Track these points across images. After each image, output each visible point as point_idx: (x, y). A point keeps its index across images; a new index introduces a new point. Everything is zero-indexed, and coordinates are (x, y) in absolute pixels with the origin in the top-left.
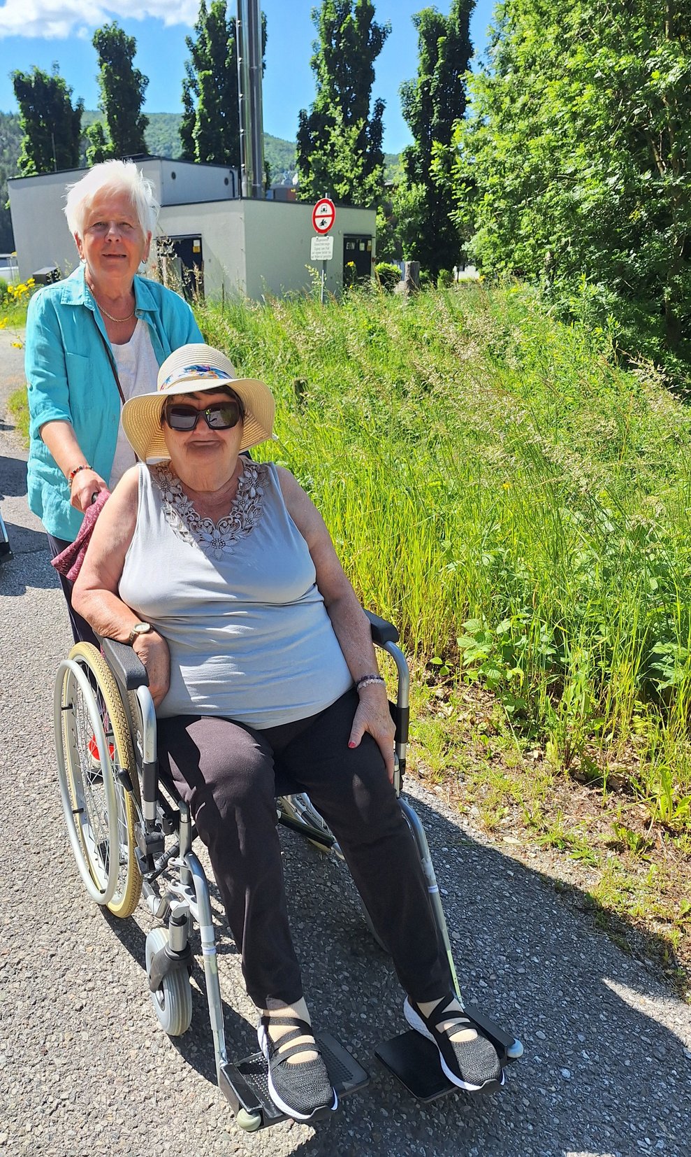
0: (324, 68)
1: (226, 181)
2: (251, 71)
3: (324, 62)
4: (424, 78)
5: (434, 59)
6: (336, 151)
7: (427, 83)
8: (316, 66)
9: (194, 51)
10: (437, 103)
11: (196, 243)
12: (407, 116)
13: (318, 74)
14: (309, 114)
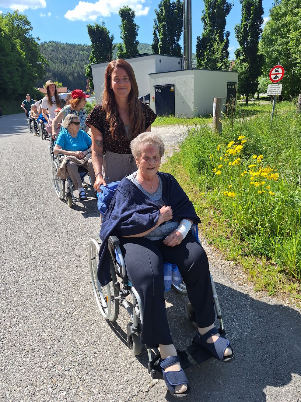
0: (207, 20)
1: (179, 63)
2: (188, 19)
3: (207, 18)
4: (244, 23)
5: (249, 15)
6: (215, 51)
7: (246, 25)
8: (203, 19)
9: (158, 15)
10: (250, 32)
11: (172, 88)
12: (237, 37)
13: (205, 23)
14: (201, 38)
